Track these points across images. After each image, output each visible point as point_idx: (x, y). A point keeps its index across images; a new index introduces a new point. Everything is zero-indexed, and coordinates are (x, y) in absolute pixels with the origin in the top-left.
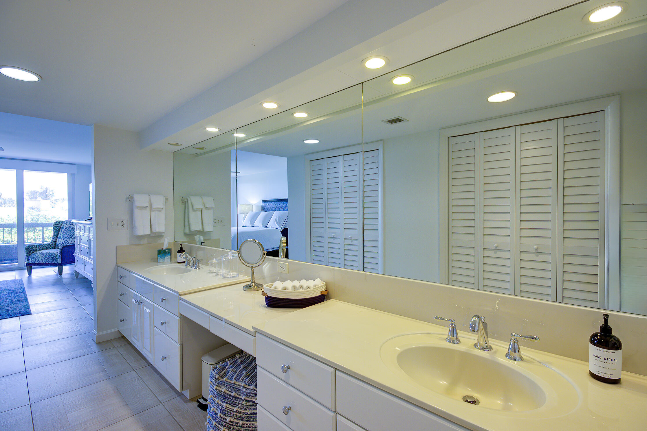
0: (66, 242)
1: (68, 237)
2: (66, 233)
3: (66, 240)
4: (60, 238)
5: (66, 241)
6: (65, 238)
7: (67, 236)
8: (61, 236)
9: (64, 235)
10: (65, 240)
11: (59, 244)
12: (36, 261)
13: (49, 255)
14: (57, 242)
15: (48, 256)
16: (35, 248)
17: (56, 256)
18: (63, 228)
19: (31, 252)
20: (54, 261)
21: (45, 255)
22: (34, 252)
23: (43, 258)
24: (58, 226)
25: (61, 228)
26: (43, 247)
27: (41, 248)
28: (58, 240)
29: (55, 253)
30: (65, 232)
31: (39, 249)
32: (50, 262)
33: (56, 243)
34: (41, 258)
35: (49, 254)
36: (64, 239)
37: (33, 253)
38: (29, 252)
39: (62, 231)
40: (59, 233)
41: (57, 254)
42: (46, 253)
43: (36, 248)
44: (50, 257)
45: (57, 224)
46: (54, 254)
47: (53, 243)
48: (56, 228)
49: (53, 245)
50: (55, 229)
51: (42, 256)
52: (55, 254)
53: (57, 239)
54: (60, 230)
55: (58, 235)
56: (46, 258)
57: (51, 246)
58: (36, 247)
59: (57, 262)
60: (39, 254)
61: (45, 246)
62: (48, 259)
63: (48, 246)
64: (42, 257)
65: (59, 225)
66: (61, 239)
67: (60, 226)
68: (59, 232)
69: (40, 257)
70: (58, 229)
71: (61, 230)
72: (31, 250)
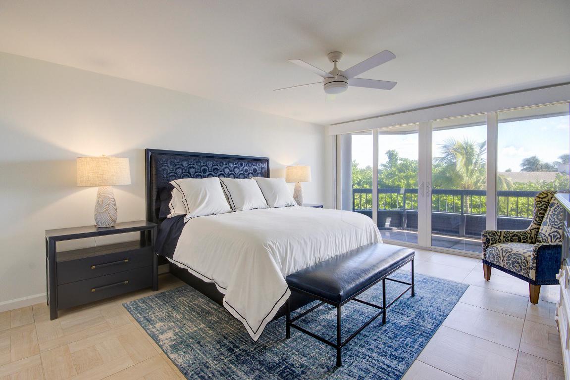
0: (556, 234)
1: (560, 225)
2: (557, 217)
3: (556, 230)
4: (545, 223)
5: (556, 232)
6: (555, 225)
7: (559, 222)
8: (548, 220)
9: (553, 220)
10: (554, 229)
11: (543, 236)
12: (494, 260)
13: (514, 256)
14: (540, 231)
15: (514, 258)
16: (497, 236)
17: (527, 262)
18: (553, 205)
19: (491, 242)
20: (523, 271)
21: (508, 254)
22: (496, 243)
23: (505, 259)
24: (543, 200)
25: (548, 205)
26: (514, 236)
27: (509, 238)
28: (541, 227)
29: (526, 255)
30: (556, 213)
31: (505, 240)
32: (516, 270)
33: (538, 232)
34: (502, 258)
35: (515, 254)
36: (553, 227)
37: (492, 244)
38: (487, 241)
39: (549, 211)
40: (544, 214)
41: (528, 259)
42: (510, 251)
43: (499, 236)
44: (515, 261)
45: (543, 197)
46: (523, 258)
47: (533, 231)
48: (539, 204)
49: (533, 235)
50: (538, 206)
51: (504, 254)
52: (525, 258)
53: (540, 225)
54: (547, 207)
55: (543, 217)
56: (510, 260)
57: (529, 236)
58: (499, 234)
59: (528, 275)
60: (500, 249)
61: (517, 236)
62: (513, 264)
63: (522, 235)
64: (504, 257)
65: (546, 200)
66: (546, 227)
67: (548, 200)
68: (545, 211)
69: (501, 256)
70: (543, 207)
71: (549, 208)
72: (490, 238)
